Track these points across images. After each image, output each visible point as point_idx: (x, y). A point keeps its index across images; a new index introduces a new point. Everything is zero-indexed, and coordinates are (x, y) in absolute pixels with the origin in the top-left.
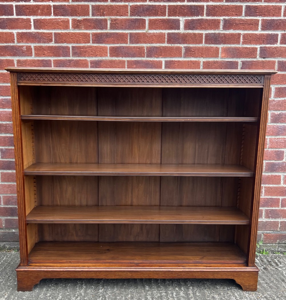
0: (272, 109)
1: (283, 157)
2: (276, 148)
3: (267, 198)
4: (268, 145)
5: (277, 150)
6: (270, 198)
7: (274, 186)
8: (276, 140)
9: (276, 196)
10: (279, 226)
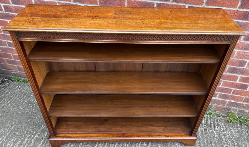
0: (247, 30)
1: (245, 65)
2: (241, 58)
3: (223, 88)
4: (235, 56)
5: (242, 60)
6: (226, 88)
7: (231, 81)
8: (243, 53)
9: (231, 87)
10: (227, 103)
